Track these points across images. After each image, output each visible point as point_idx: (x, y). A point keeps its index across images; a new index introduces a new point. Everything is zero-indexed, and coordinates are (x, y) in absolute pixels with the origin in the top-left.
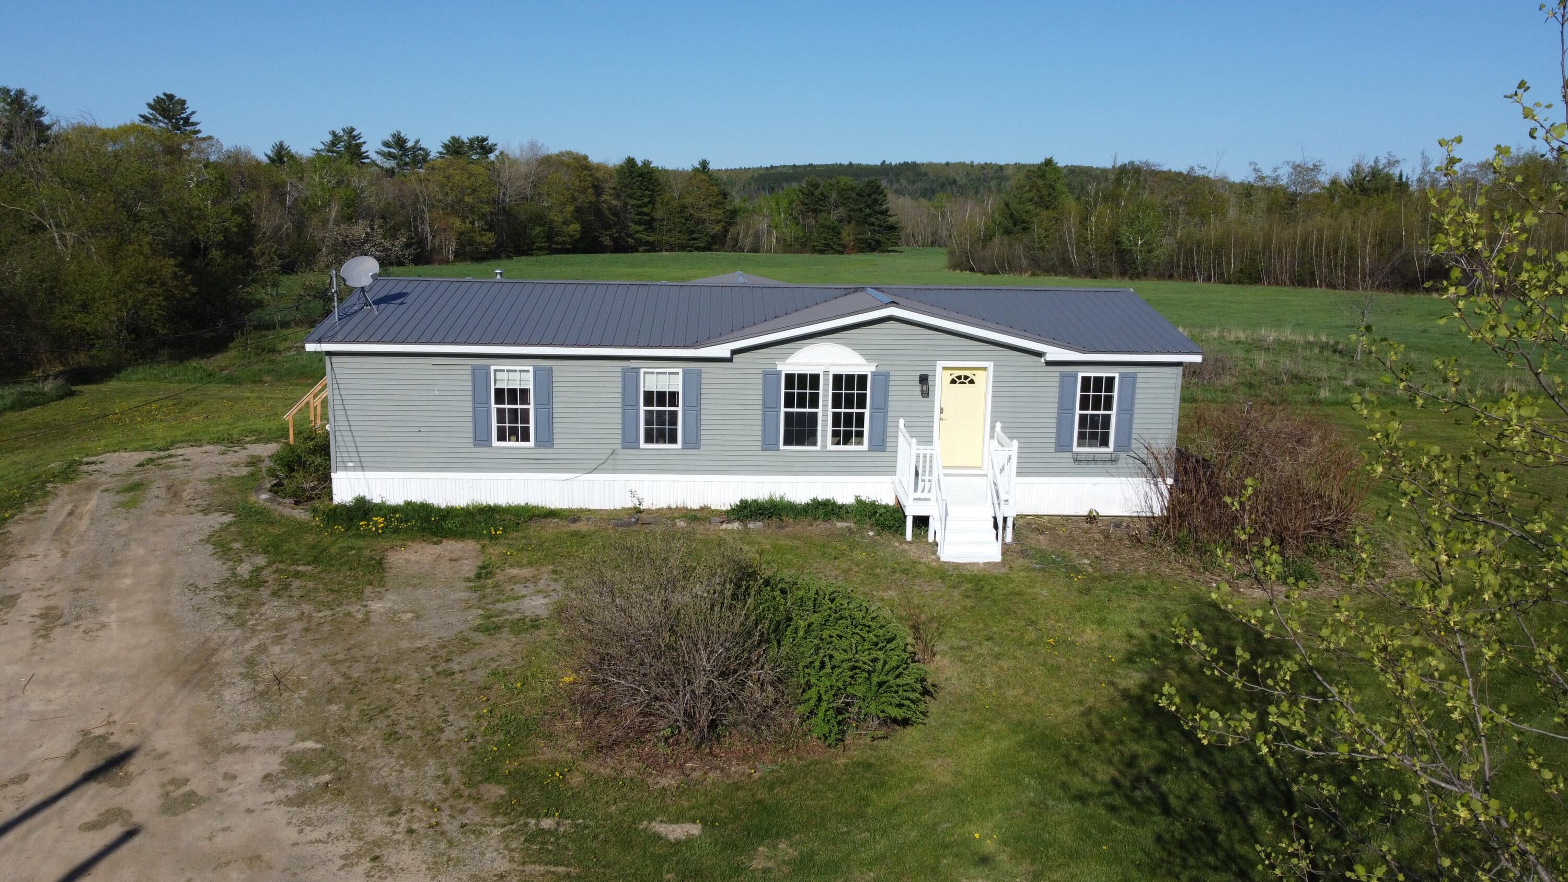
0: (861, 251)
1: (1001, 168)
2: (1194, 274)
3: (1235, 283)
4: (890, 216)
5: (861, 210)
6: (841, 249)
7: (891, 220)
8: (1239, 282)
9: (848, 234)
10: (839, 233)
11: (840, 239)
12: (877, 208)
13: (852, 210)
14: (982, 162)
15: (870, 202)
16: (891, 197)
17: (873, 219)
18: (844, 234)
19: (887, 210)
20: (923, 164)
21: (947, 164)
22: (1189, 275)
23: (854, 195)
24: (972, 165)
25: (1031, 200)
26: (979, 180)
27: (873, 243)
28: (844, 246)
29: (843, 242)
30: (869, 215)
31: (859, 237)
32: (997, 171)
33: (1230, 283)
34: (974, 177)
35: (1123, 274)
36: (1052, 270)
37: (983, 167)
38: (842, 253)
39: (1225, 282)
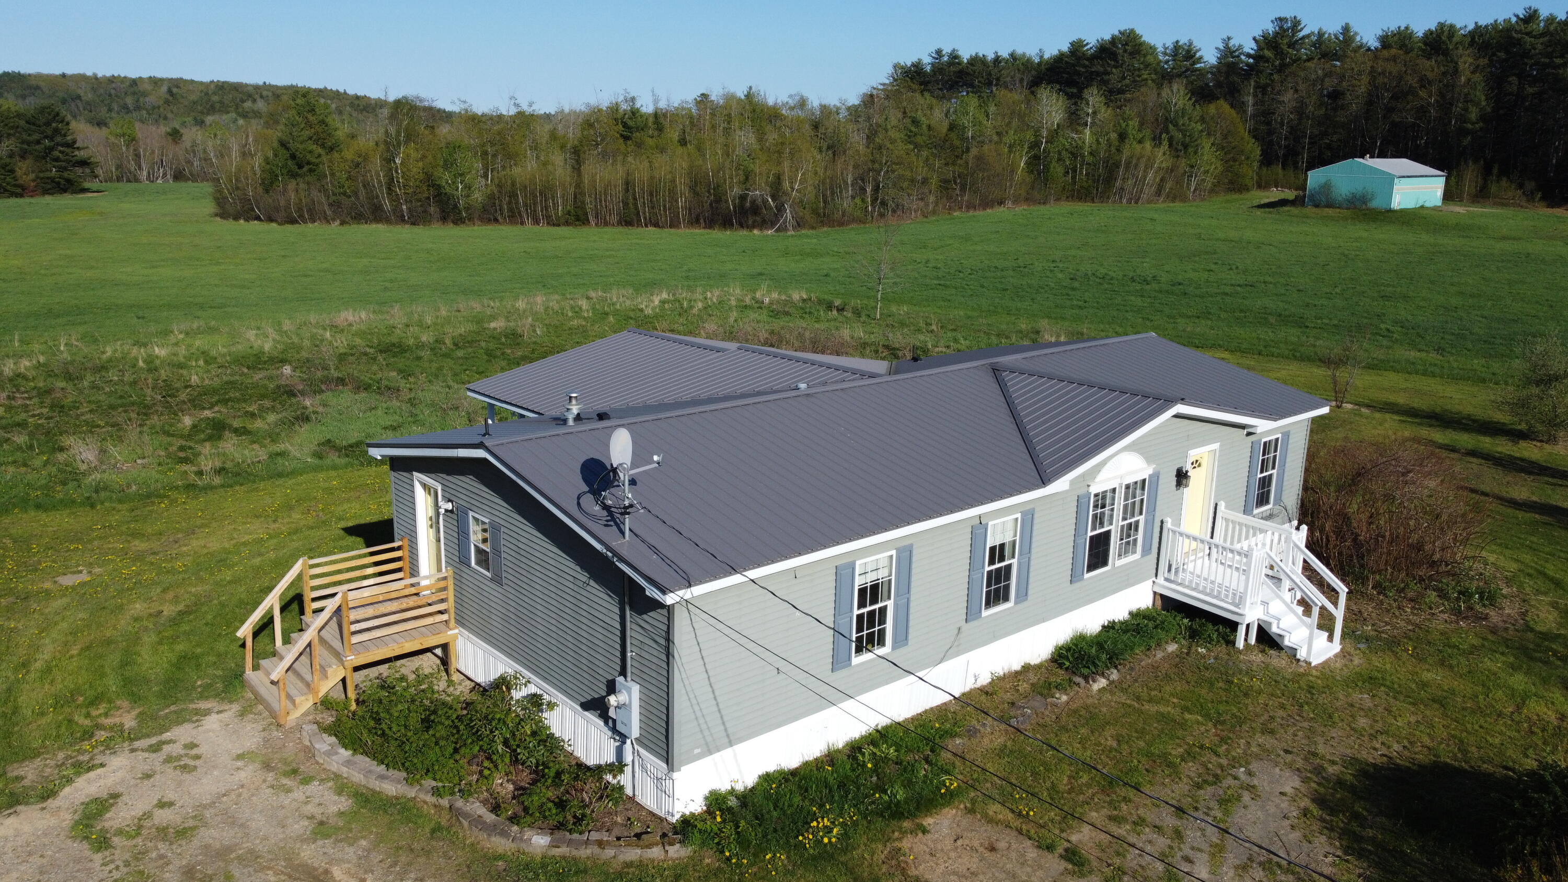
0: (46, 192)
1: (134, 82)
2: (521, 216)
3: (564, 225)
4: (78, 148)
5: (38, 142)
6: (19, 190)
7: (81, 154)
8: (567, 223)
9: (25, 171)
10: (12, 171)
11: (15, 179)
12: (58, 139)
13: (23, 142)
14: (108, 74)
15: (49, 133)
16: (74, 125)
17: (56, 153)
18: (19, 173)
19: (75, 142)
20: (30, 75)
21: (64, 76)
22: (514, 217)
23: (22, 123)
24: (95, 77)
25: (310, 138)
26: (110, 95)
27: (62, 182)
28: (23, 188)
29: (20, 182)
30: (51, 149)
31: (41, 175)
32: (131, 86)
33: (559, 225)
34: (102, 91)
35: (444, 219)
36: (359, 218)
37: (112, 80)
38: (22, 196)
39: (554, 225)
